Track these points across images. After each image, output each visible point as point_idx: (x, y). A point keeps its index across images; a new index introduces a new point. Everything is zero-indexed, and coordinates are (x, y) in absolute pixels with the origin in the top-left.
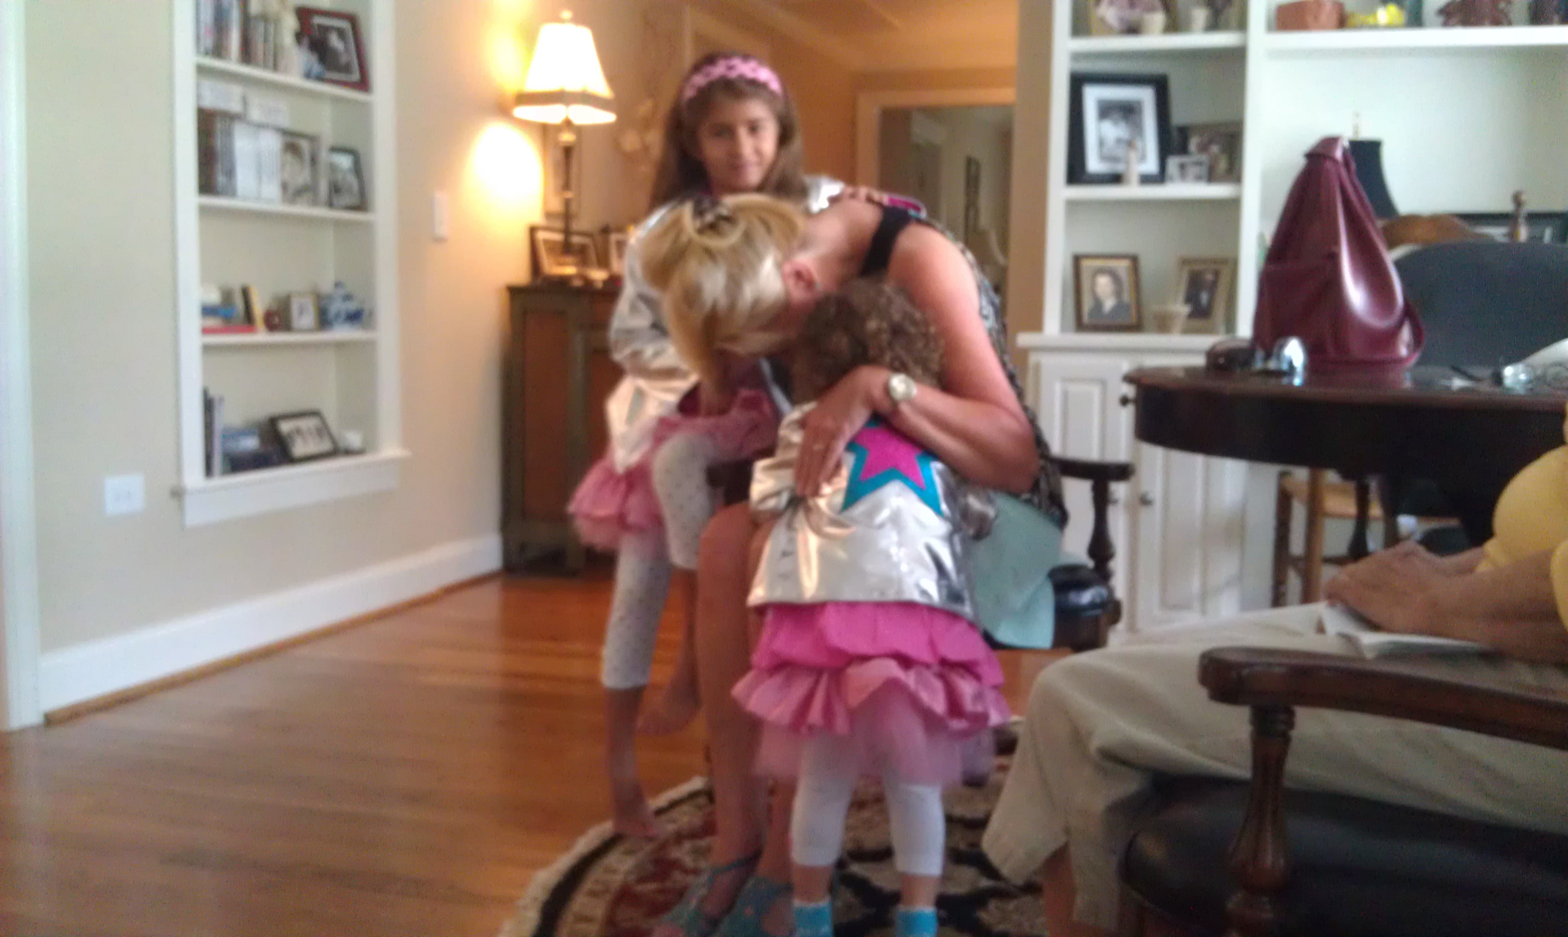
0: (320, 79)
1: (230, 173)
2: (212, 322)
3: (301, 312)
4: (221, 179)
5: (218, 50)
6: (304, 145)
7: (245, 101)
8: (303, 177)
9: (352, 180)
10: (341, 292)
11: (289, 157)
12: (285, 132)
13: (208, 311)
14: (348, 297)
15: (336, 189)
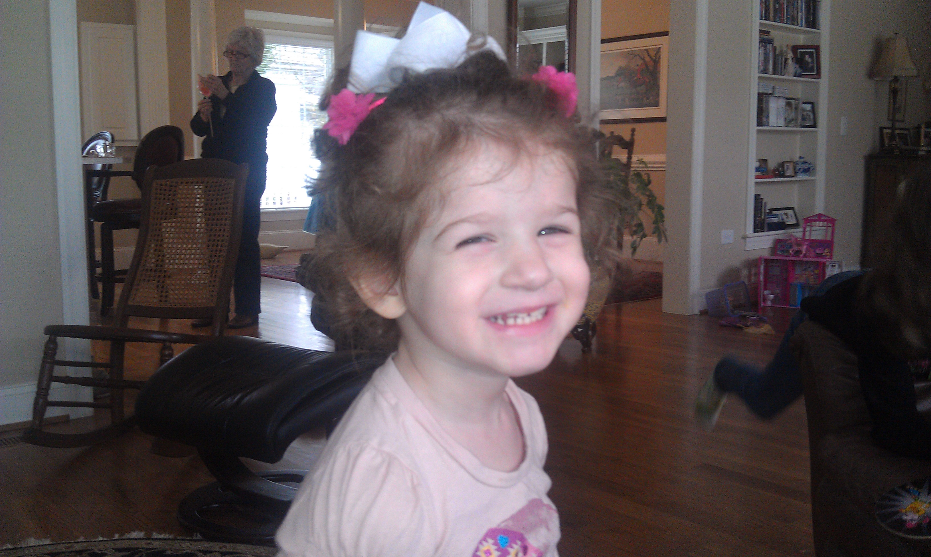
0: (800, 76)
1: (768, 117)
2: (758, 174)
3: (788, 168)
4: (764, 119)
5: (765, 71)
6: (793, 101)
7: (774, 88)
8: (792, 115)
9: (810, 113)
10: (802, 160)
11: (787, 108)
12: (787, 99)
13: (757, 170)
14: (805, 163)
15: (804, 119)
